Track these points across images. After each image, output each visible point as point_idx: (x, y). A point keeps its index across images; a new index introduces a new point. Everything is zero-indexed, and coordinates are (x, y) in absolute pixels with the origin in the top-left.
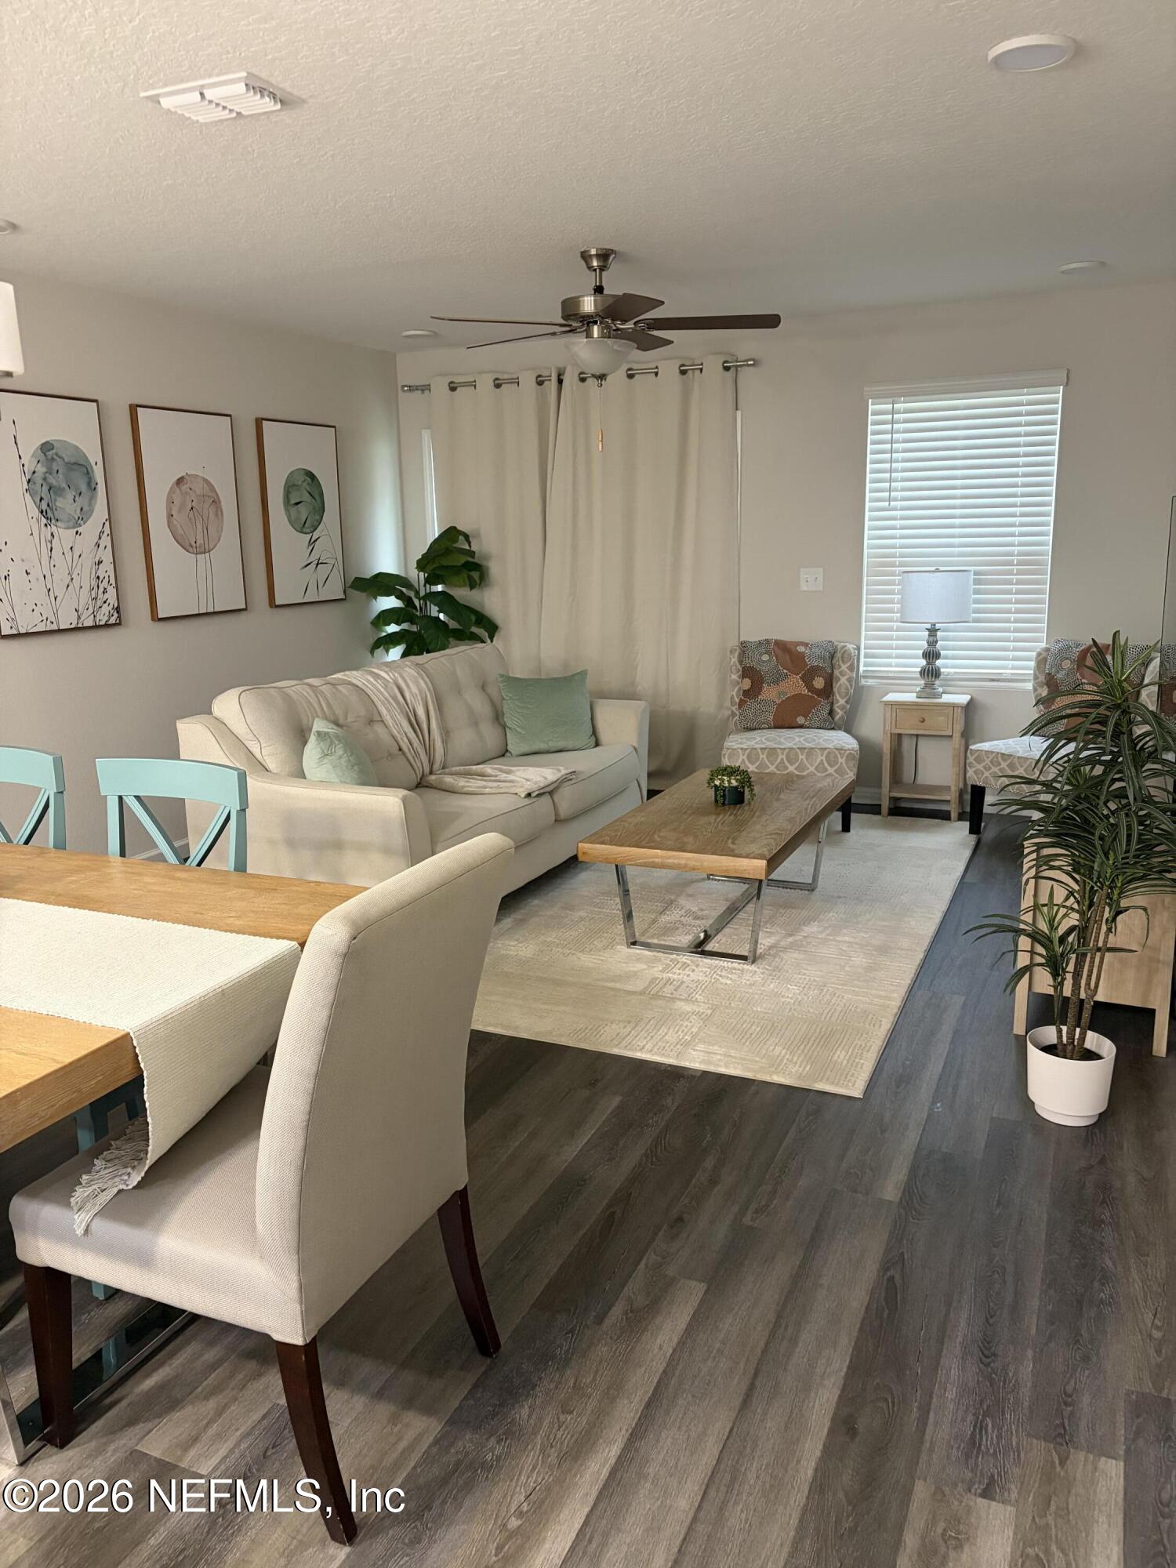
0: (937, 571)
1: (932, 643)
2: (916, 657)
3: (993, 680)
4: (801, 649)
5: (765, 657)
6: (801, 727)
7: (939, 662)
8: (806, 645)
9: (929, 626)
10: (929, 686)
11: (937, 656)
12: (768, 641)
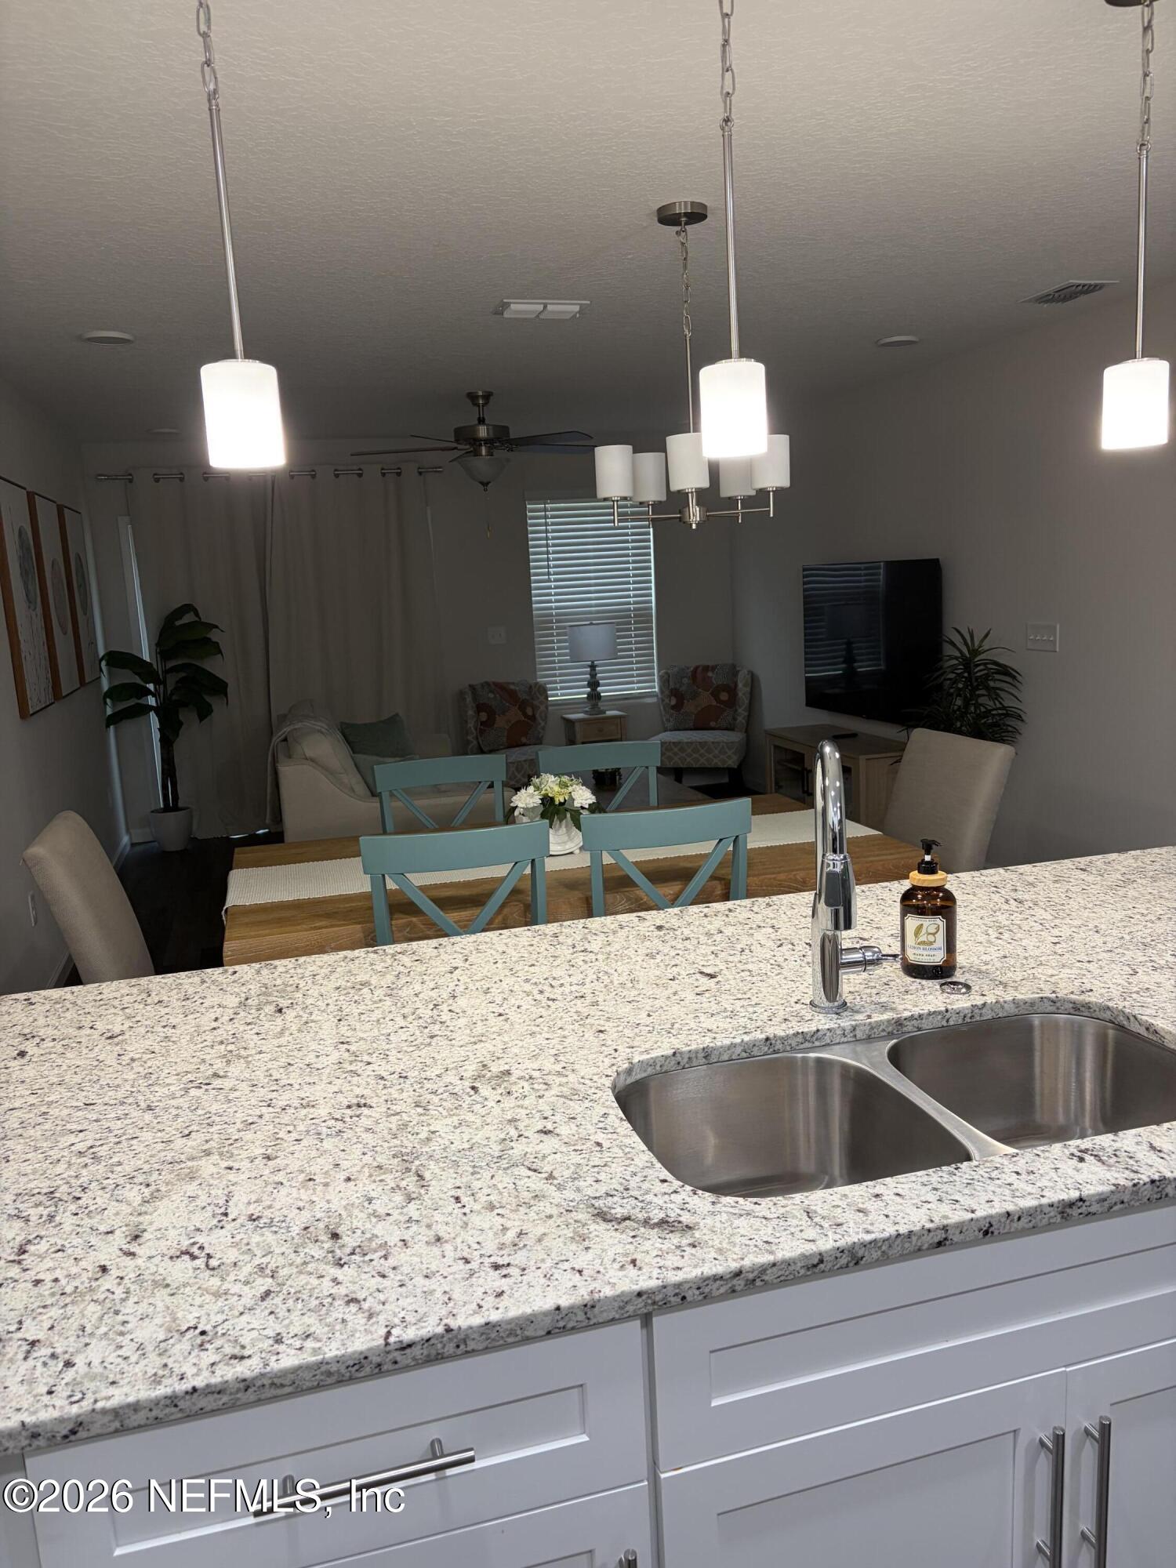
0: (591, 624)
1: (593, 675)
2: (583, 687)
3: (626, 699)
4: (512, 687)
5: (491, 695)
6: (524, 745)
7: (599, 689)
8: (513, 683)
9: (590, 663)
10: (594, 706)
11: (598, 685)
12: (487, 683)
